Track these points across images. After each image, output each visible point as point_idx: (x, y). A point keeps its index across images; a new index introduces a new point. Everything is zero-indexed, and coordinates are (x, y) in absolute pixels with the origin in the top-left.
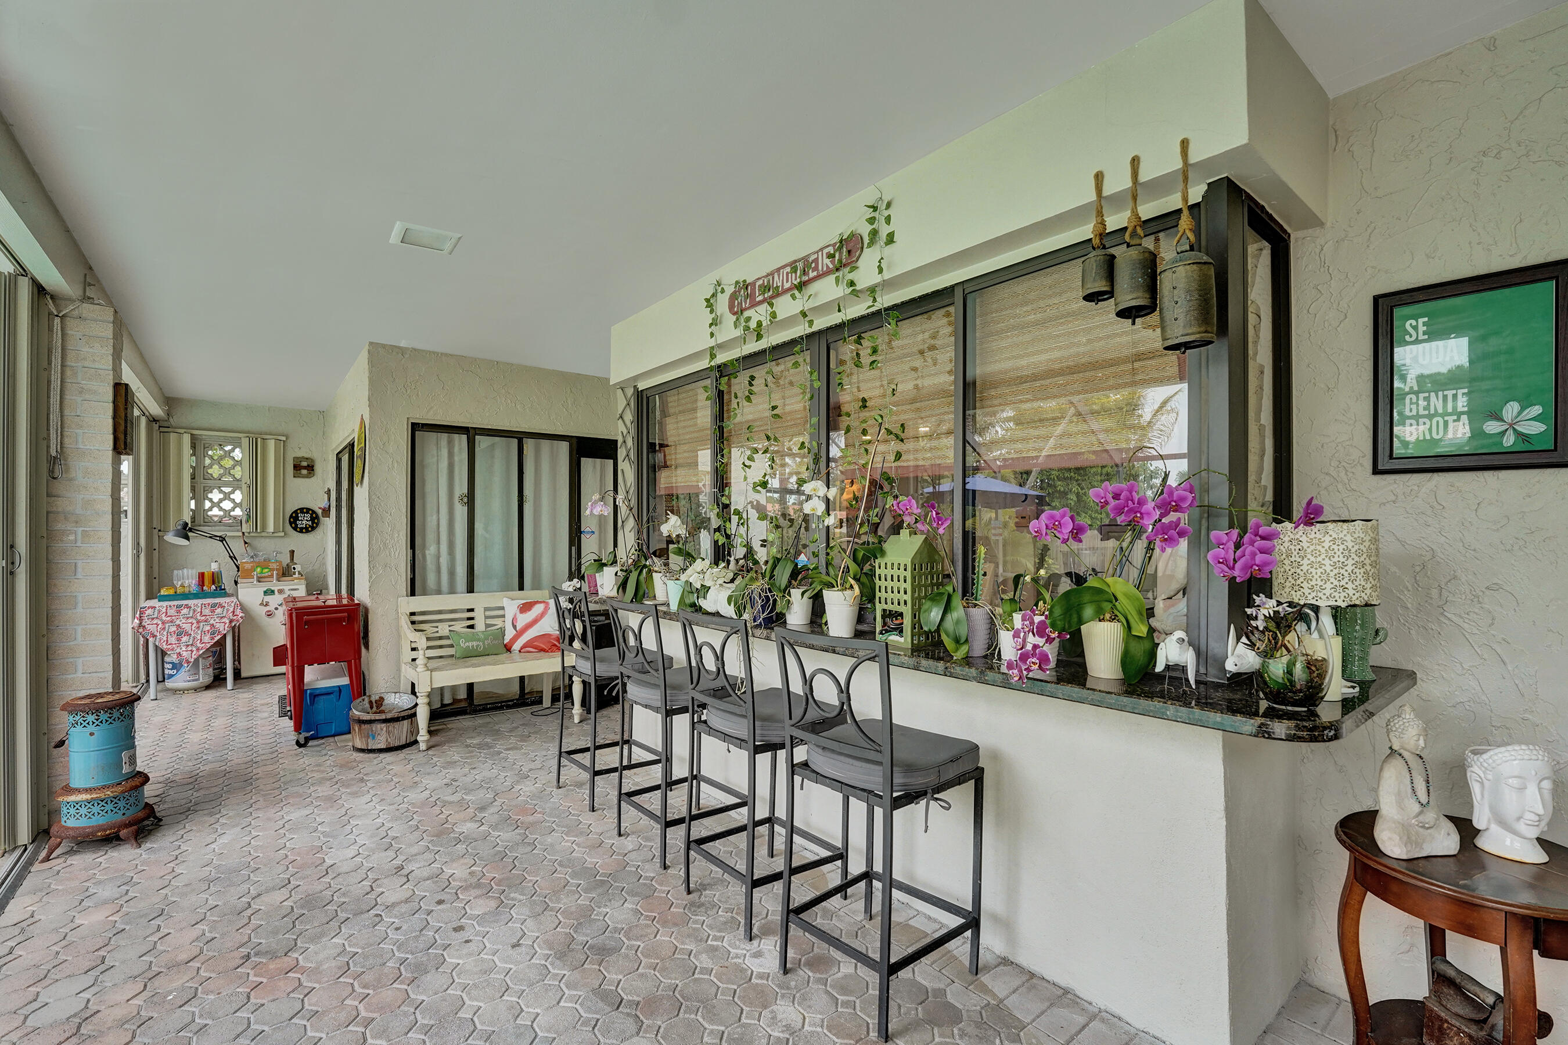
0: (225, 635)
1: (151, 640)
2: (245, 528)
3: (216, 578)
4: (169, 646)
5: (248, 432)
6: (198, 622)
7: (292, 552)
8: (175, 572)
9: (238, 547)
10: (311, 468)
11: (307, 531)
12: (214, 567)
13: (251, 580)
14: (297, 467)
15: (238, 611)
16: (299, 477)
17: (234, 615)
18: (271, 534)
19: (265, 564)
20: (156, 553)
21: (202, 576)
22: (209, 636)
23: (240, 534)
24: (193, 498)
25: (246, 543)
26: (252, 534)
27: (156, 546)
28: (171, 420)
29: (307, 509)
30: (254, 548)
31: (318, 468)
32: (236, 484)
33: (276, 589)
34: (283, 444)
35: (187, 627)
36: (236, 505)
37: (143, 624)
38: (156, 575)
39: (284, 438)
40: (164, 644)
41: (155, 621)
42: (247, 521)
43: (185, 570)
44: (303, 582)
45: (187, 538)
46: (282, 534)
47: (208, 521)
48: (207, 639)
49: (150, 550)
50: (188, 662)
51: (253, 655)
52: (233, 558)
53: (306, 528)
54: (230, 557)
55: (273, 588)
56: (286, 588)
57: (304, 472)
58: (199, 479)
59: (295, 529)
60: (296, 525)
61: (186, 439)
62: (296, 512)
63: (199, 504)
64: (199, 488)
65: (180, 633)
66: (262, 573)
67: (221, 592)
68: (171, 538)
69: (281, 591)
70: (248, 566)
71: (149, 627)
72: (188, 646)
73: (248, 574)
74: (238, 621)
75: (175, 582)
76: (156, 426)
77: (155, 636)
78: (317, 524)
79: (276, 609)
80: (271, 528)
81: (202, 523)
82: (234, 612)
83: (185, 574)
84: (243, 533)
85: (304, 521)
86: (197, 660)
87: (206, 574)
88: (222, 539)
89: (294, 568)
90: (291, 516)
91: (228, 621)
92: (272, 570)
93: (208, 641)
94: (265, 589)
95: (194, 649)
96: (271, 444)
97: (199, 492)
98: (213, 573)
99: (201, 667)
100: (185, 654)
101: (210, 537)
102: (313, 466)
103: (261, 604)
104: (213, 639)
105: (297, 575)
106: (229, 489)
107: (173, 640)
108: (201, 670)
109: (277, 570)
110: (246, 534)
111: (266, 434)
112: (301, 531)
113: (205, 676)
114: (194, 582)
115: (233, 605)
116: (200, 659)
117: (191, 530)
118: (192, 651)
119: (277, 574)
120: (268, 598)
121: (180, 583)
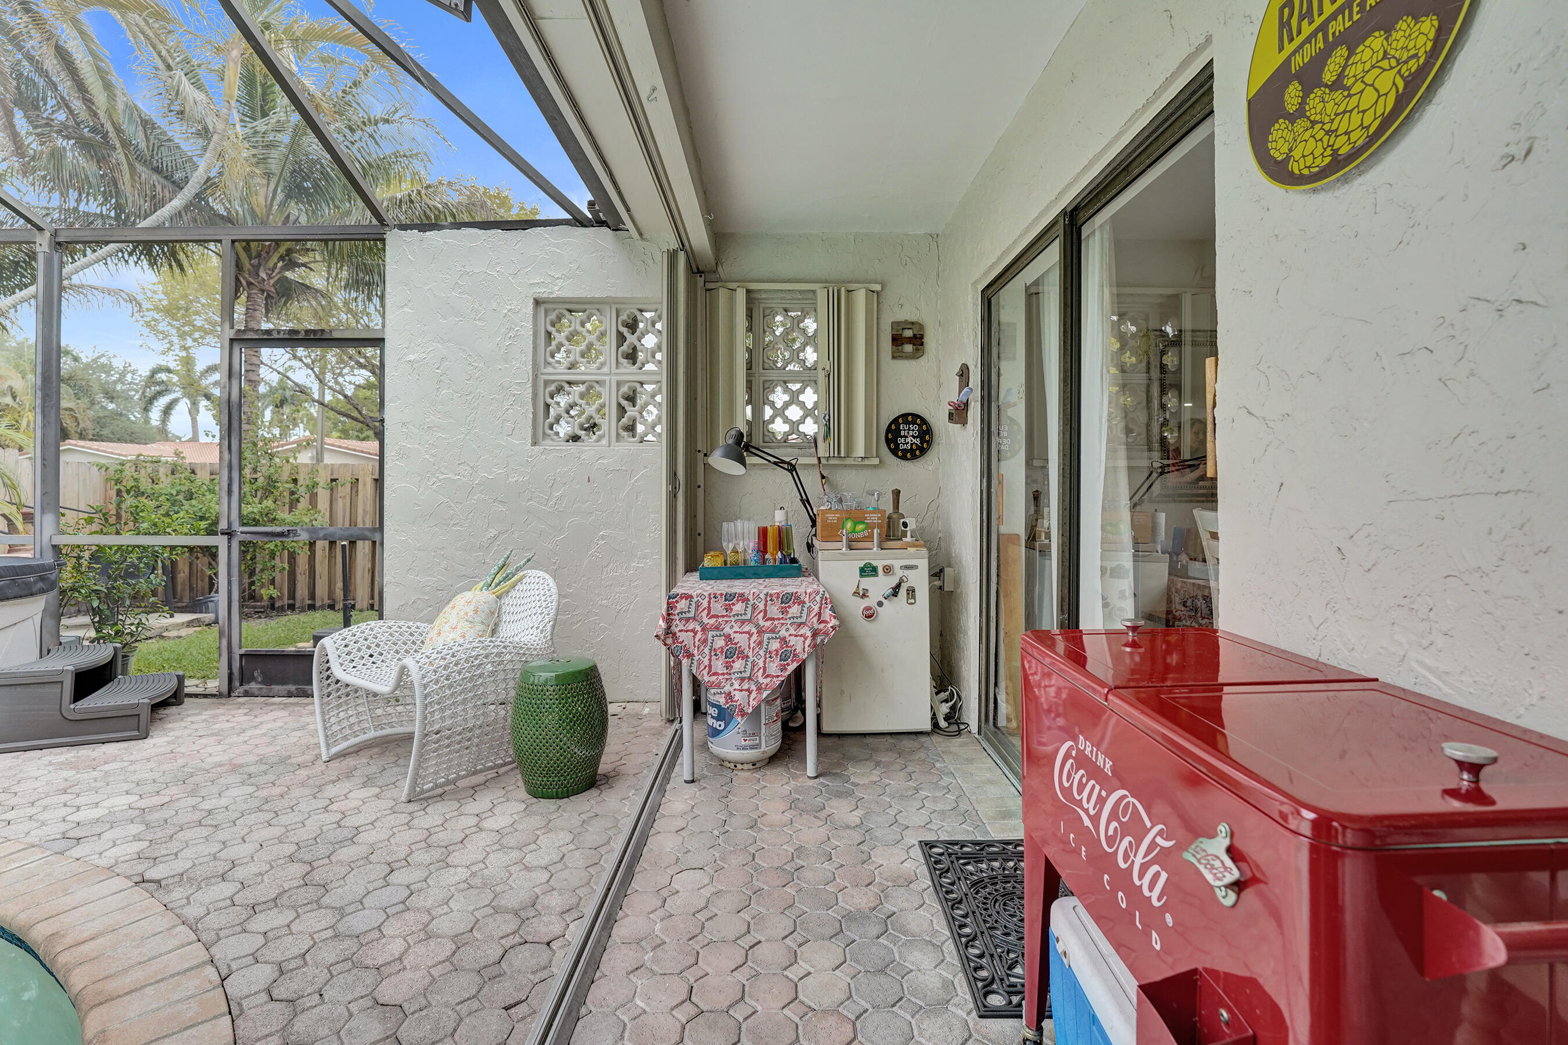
0: (804, 661)
1: (685, 662)
2: (822, 450)
3: (783, 537)
4: (714, 678)
5: (826, 281)
6: (760, 632)
7: (897, 493)
8: (725, 524)
9: (811, 481)
10: (918, 340)
11: (914, 457)
12: (779, 518)
13: (838, 545)
14: (897, 340)
15: (827, 614)
16: (901, 357)
17: (821, 621)
18: (859, 462)
19: (857, 515)
20: (700, 492)
21: (763, 533)
22: (777, 662)
23: (815, 461)
24: (749, 402)
25: (823, 477)
26: (832, 462)
27: (701, 481)
28: (720, 269)
29: (913, 415)
30: (834, 487)
31: (930, 341)
32: (808, 378)
33: (879, 564)
34: (876, 298)
35: (741, 640)
36: (808, 413)
37: (673, 628)
38: (700, 529)
39: (877, 287)
40: (705, 672)
41: (691, 625)
42: (826, 437)
43: (739, 523)
44: (924, 552)
45: (742, 461)
46: (876, 461)
47: (769, 437)
48: (773, 668)
49: (692, 486)
50: (743, 714)
51: (842, 692)
52: (806, 502)
53: (912, 451)
54: (802, 500)
55: (874, 563)
56: (897, 564)
57: (908, 348)
58: (757, 368)
59: (894, 452)
60: (897, 445)
61: (741, 296)
62: (895, 421)
63: (757, 412)
64: (757, 386)
65: (732, 653)
66: (854, 531)
67: (790, 567)
68: (719, 461)
69: (888, 570)
70: (832, 518)
71: (682, 636)
72: (743, 679)
73: (832, 534)
74: (826, 634)
75: (724, 544)
76: (700, 281)
77: (690, 655)
78: (929, 443)
79: (880, 604)
80: (860, 450)
81: (761, 444)
82: (819, 614)
83: (739, 528)
84: (819, 459)
85: (909, 438)
86: (757, 710)
87: (769, 528)
88: (792, 469)
89: (905, 525)
90: (889, 430)
91: (809, 634)
92: (870, 527)
93: (777, 673)
94: (862, 564)
95: (753, 687)
96: (860, 298)
97: (757, 396)
98: (780, 529)
99: (763, 722)
100: (738, 696)
101: (775, 463)
102: (922, 337)
103: (856, 593)
104: (783, 668)
105: (908, 539)
106: (798, 386)
107: (719, 665)
108: (763, 727)
109: (880, 526)
110: (823, 461)
111: (851, 282)
112: (904, 458)
113: (769, 741)
114: (752, 545)
115: (818, 599)
116: (763, 706)
117: (747, 447)
118: (749, 691)
119: (880, 535)
120: (867, 583)
121: (731, 546)
